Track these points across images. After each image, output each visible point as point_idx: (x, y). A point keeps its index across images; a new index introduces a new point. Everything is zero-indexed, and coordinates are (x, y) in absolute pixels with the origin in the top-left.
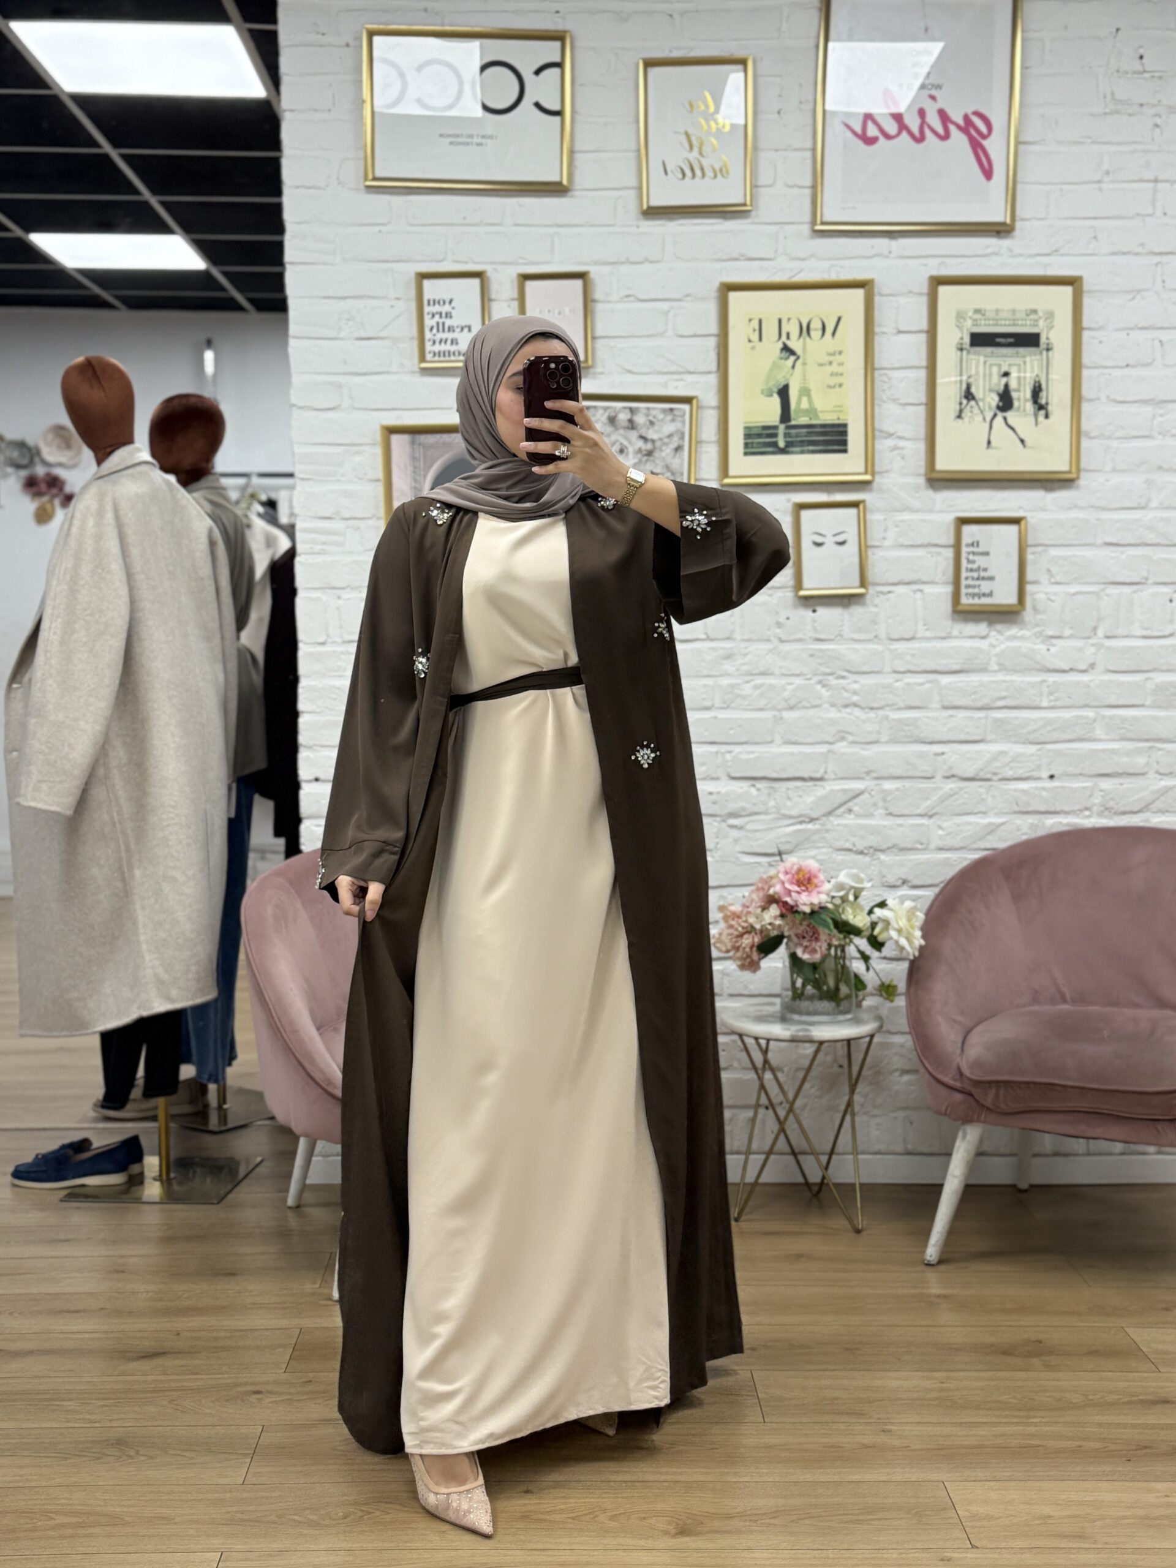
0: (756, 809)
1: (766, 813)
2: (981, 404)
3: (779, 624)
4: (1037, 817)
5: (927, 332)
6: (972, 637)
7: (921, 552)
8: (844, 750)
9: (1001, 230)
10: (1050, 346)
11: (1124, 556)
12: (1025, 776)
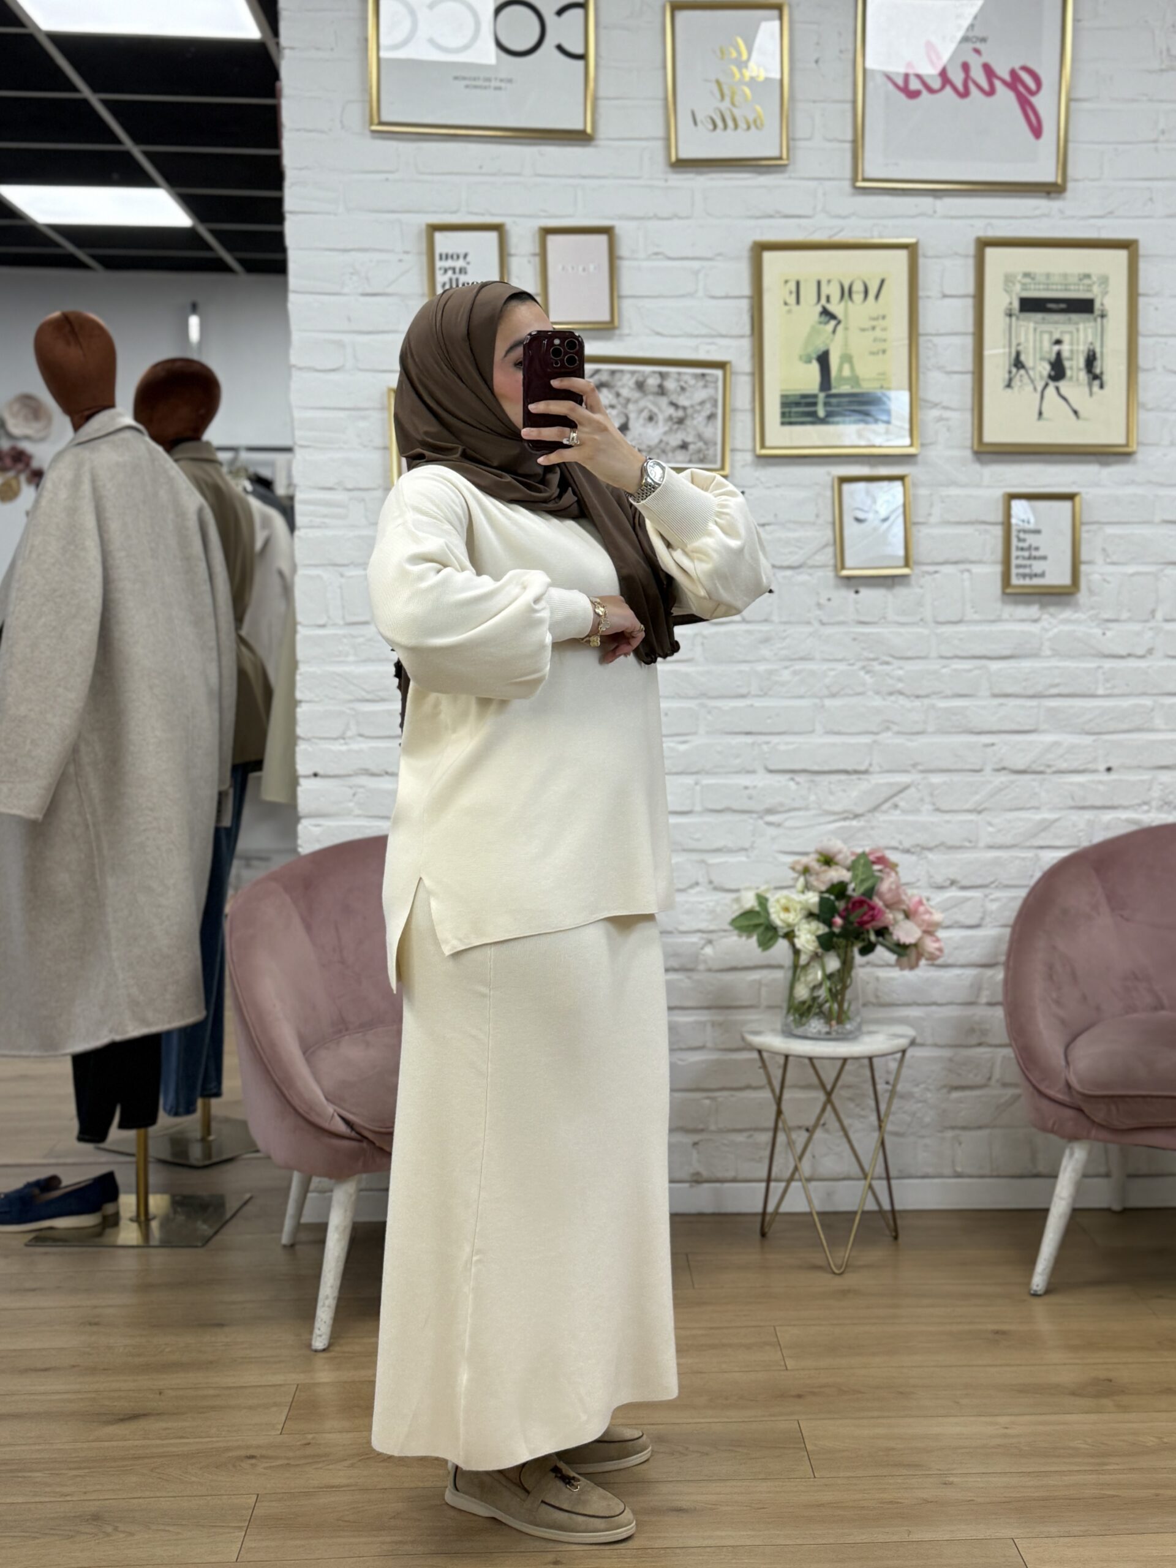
0: (796, 805)
1: (807, 809)
2: (1031, 373)
3: (819, 605)
4: (1096, 812)
6: (1023, 621)
7: (969, 530)
8: (889, 741)
9: (1052, 190)
10: (1105, 313)
12: (1081, 768)
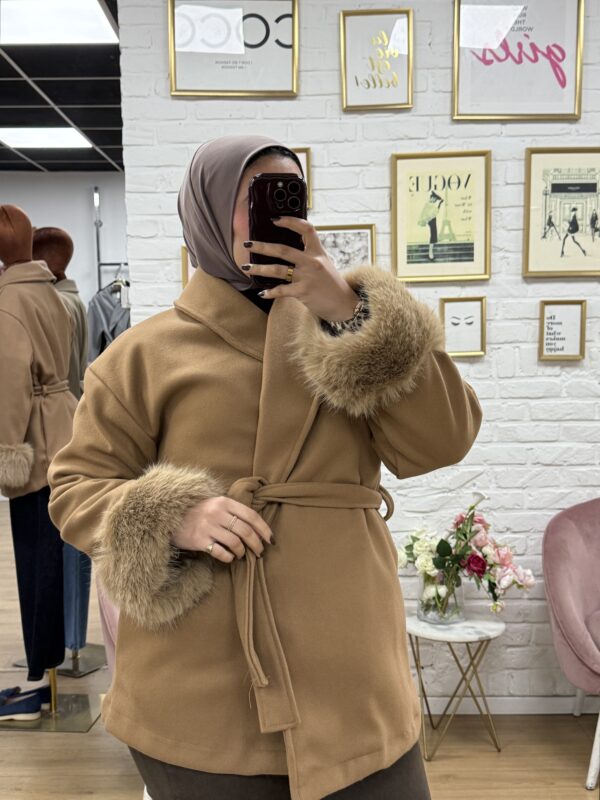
0: (416, 485)
1: (421, 486)
2: (558, 229)
6: (550, 376)
7: (518, 323)
9: (571, 119)
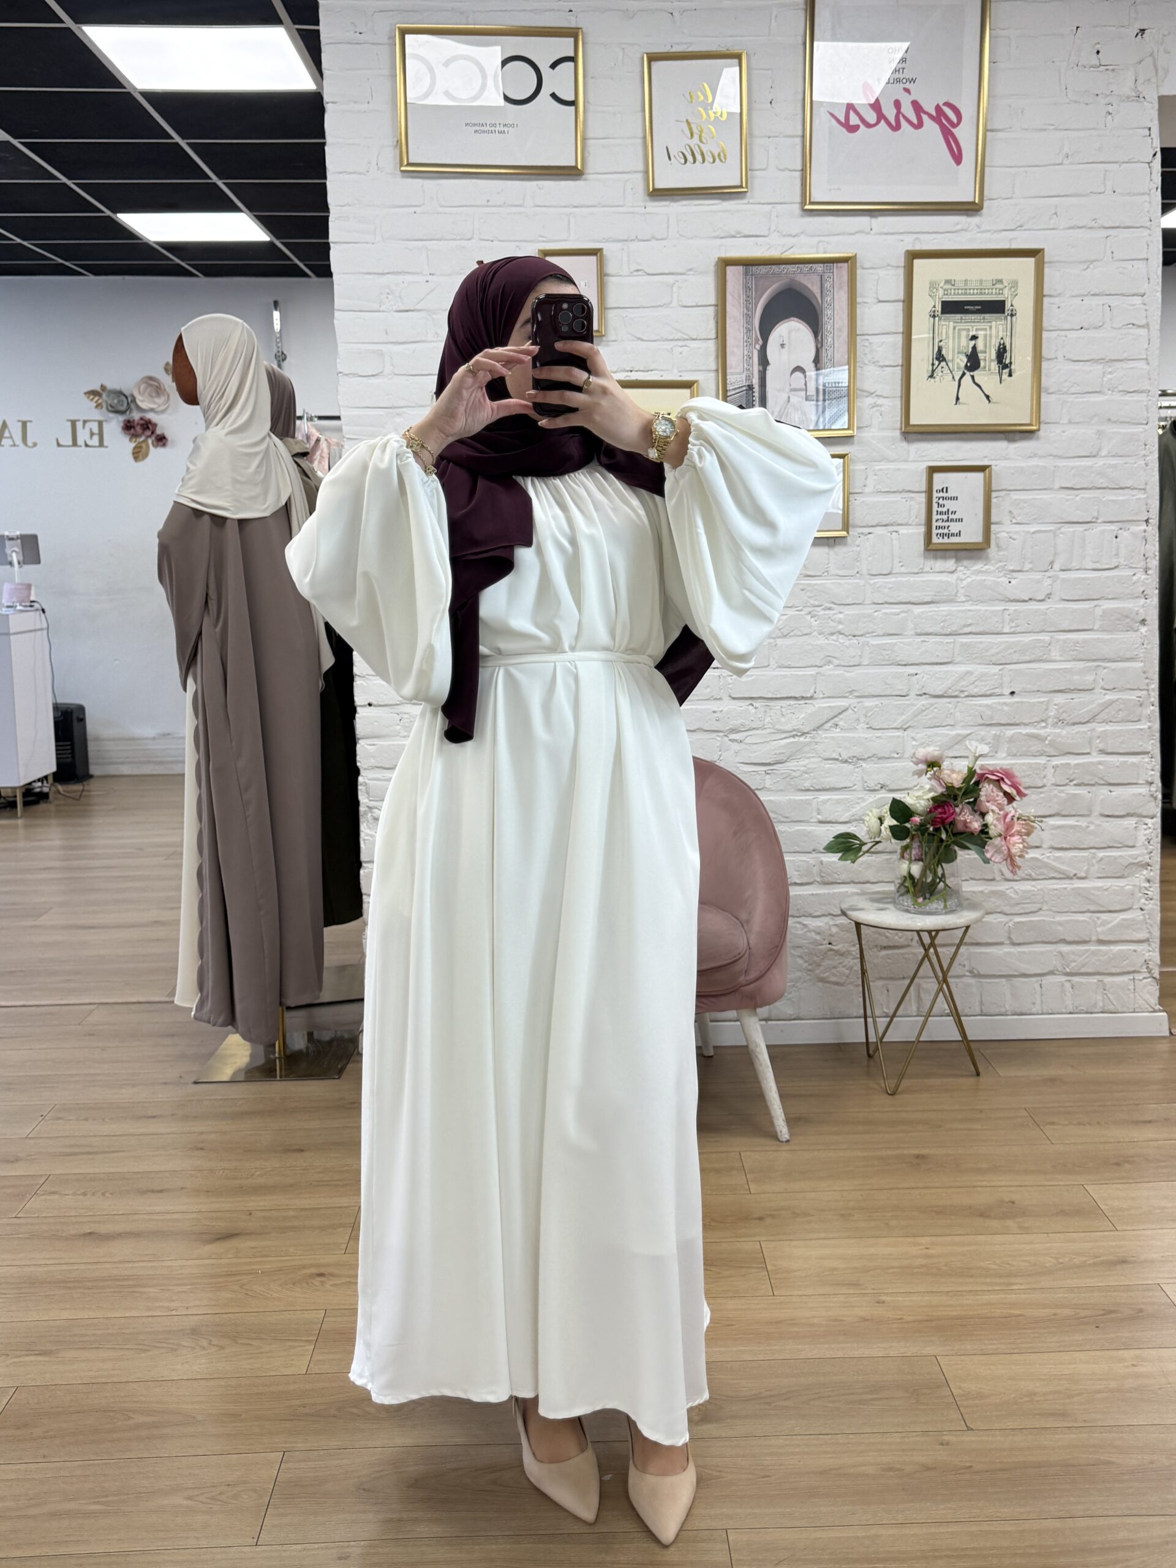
1: (762, 728)
2: (950, 364)
4: (1000, 729)
5: (904, 301)
6: (941, 572)
7: (897, 498)
8: (831, 673)
9: (970, 209)
10: (1014, 312)
11: (1078, 498)
12: (988, 693)
